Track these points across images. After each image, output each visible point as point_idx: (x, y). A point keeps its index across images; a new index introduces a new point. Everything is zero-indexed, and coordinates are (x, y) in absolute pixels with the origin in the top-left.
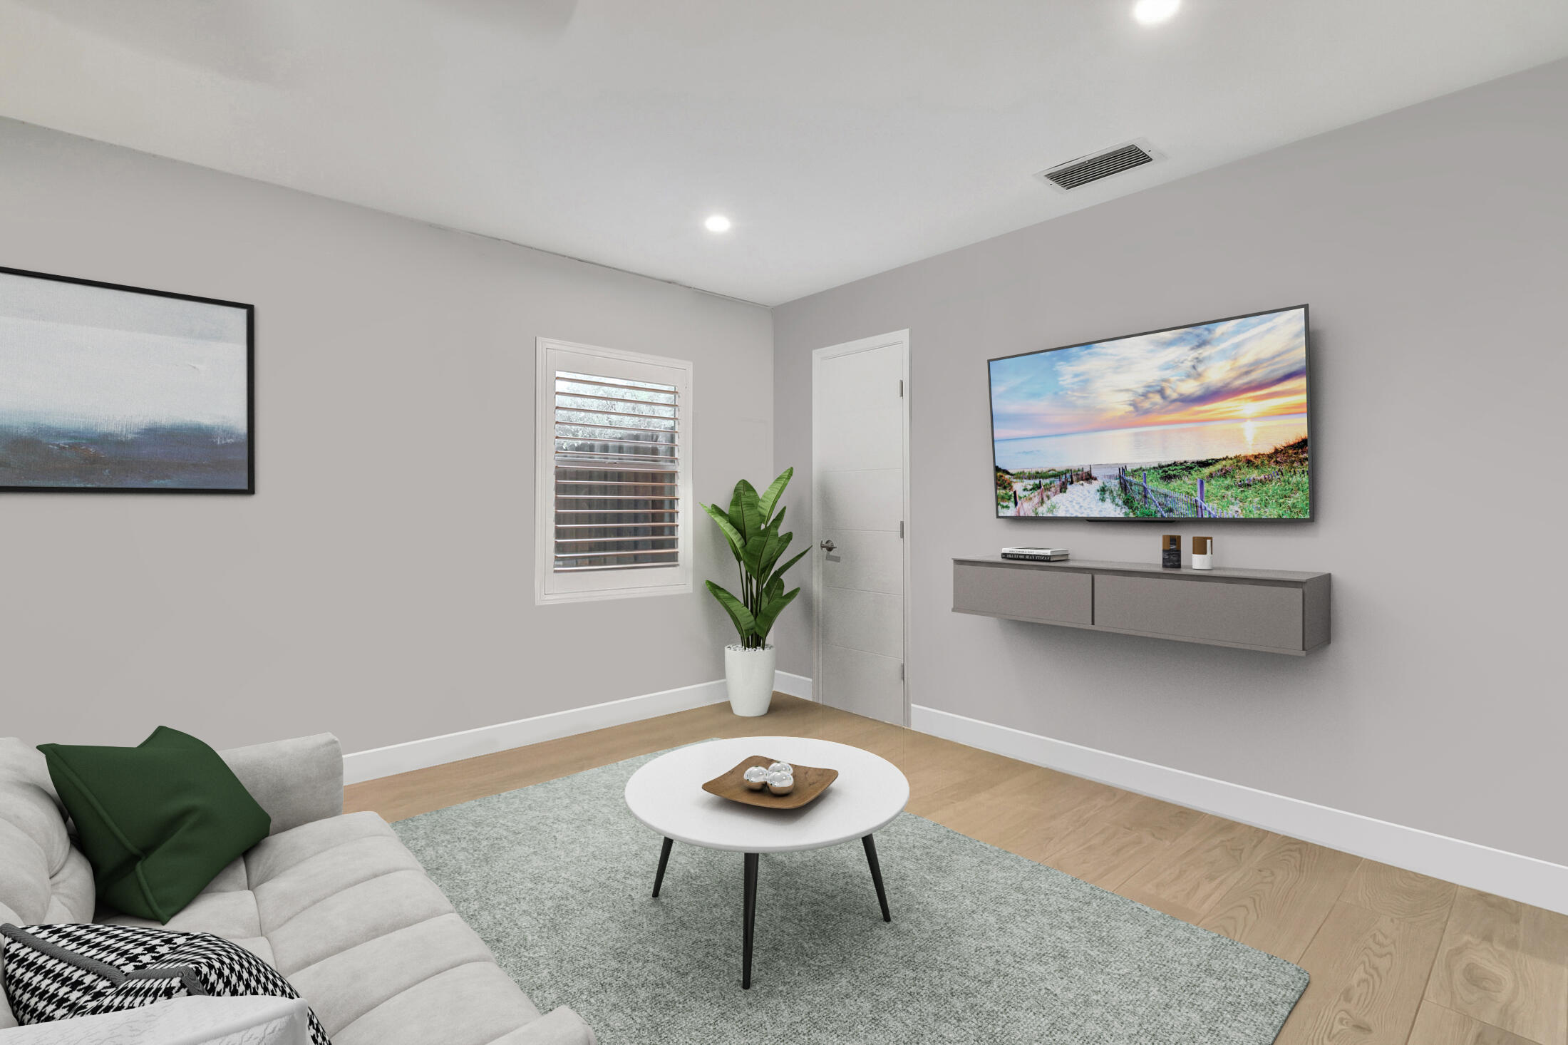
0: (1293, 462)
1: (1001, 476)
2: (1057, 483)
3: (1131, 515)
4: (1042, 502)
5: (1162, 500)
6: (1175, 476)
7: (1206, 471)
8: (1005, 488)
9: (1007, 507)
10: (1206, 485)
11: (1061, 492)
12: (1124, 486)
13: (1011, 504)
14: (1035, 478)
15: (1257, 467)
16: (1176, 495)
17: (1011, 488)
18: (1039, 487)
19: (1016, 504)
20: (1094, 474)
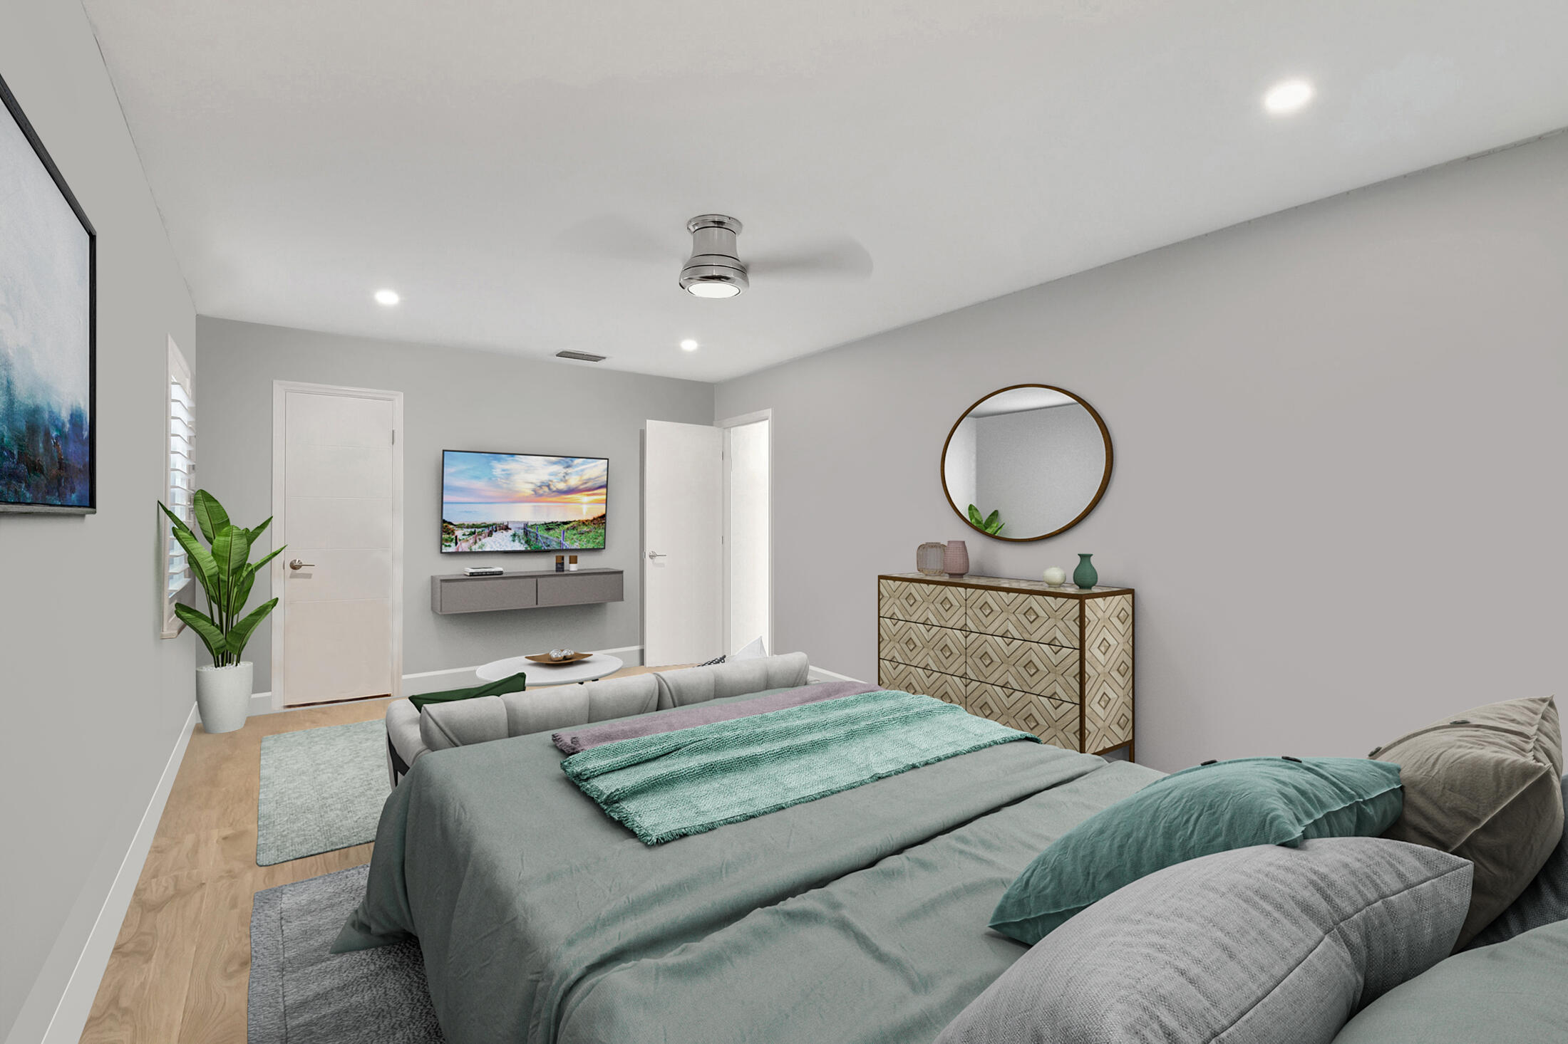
0: (599, 524)
1: (446, 526)
2: (487, 531)
3: (529, 549)
4: (476, 542)
5: (544, 540)
6: (552, 529)
7: (566, 526)
8: (449, 534)
9: (449, 546)
10: (565, 533)
11: (489, 536)
12: (526, 533)
13: (453, 544)
14: (472, 528)
15: (586, 525)
16: (551, 538)
17: (453, 534)
18: (474, 533)
19: (456, 544)
20: (509, 527)
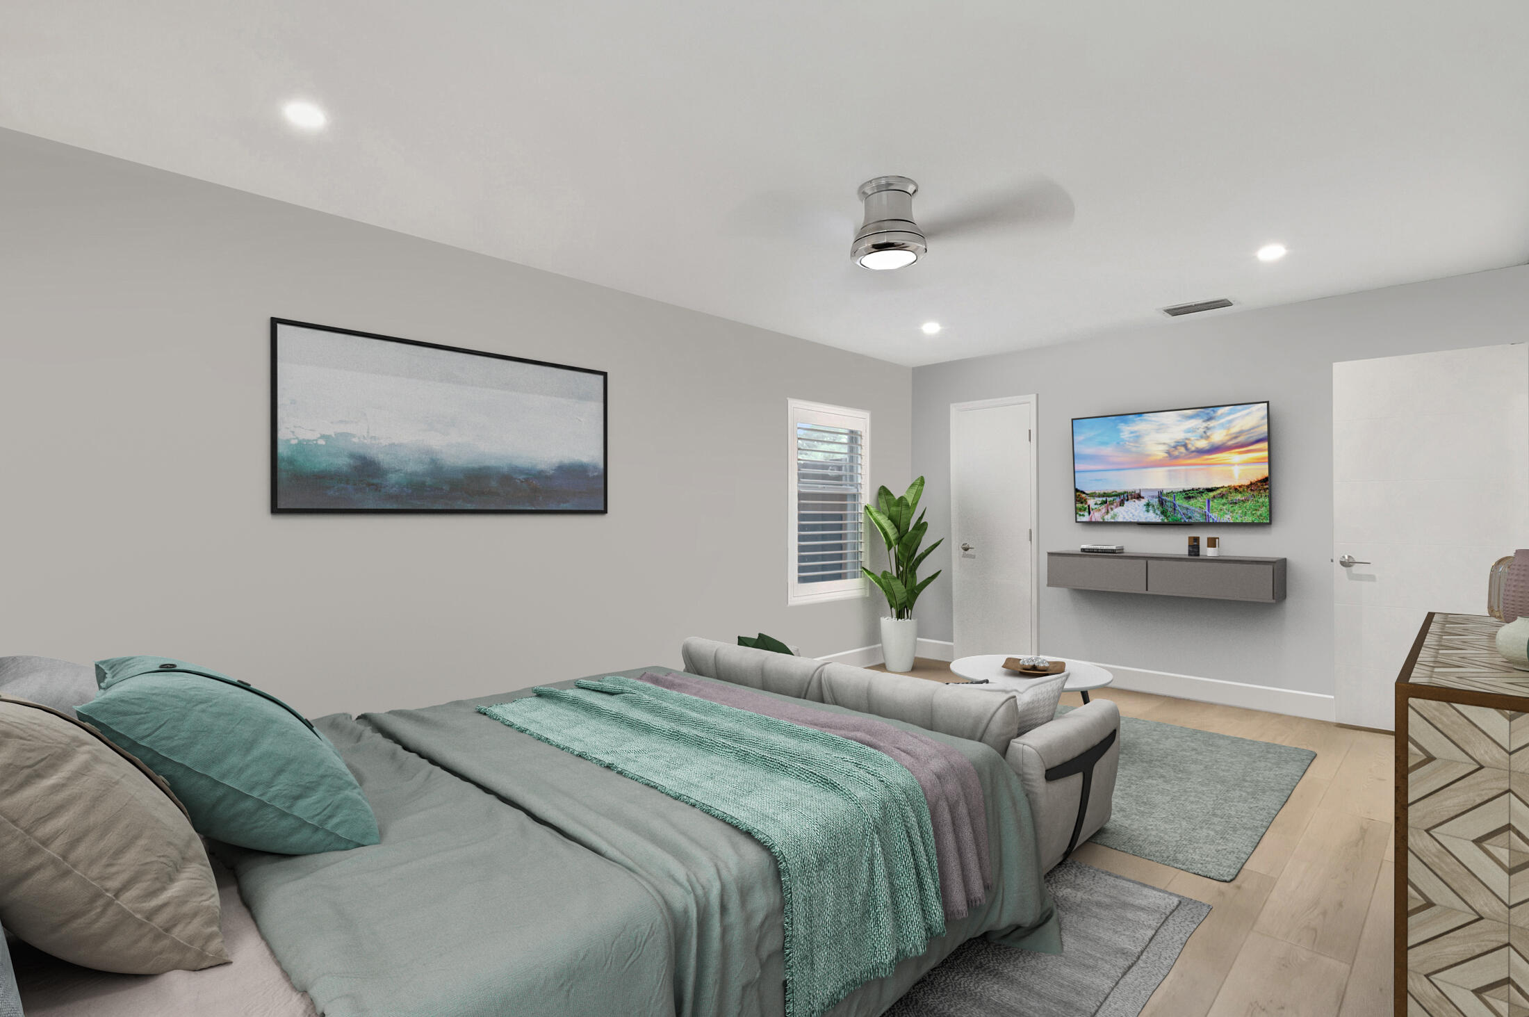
0: (1260, 490)
1: (1079, 495)
2: (1118, 500)
3: (1166, 521)
4: (1108, 512)
5: (1185, 511)
6: (1193, 497)
7: (1211, 494)
8: (1082, 503)
9: (1083, 515)
10: (1211, 502)
11: (1120, 506)
12: (1162, 502)
13: (1086, 514)
14: (1103, 496)
15: (1240, 493)
16: (1193, 508)
17: (1086, 503)
18: (1106, 502)
19: (1089, 513)
20: (1142, 495)
